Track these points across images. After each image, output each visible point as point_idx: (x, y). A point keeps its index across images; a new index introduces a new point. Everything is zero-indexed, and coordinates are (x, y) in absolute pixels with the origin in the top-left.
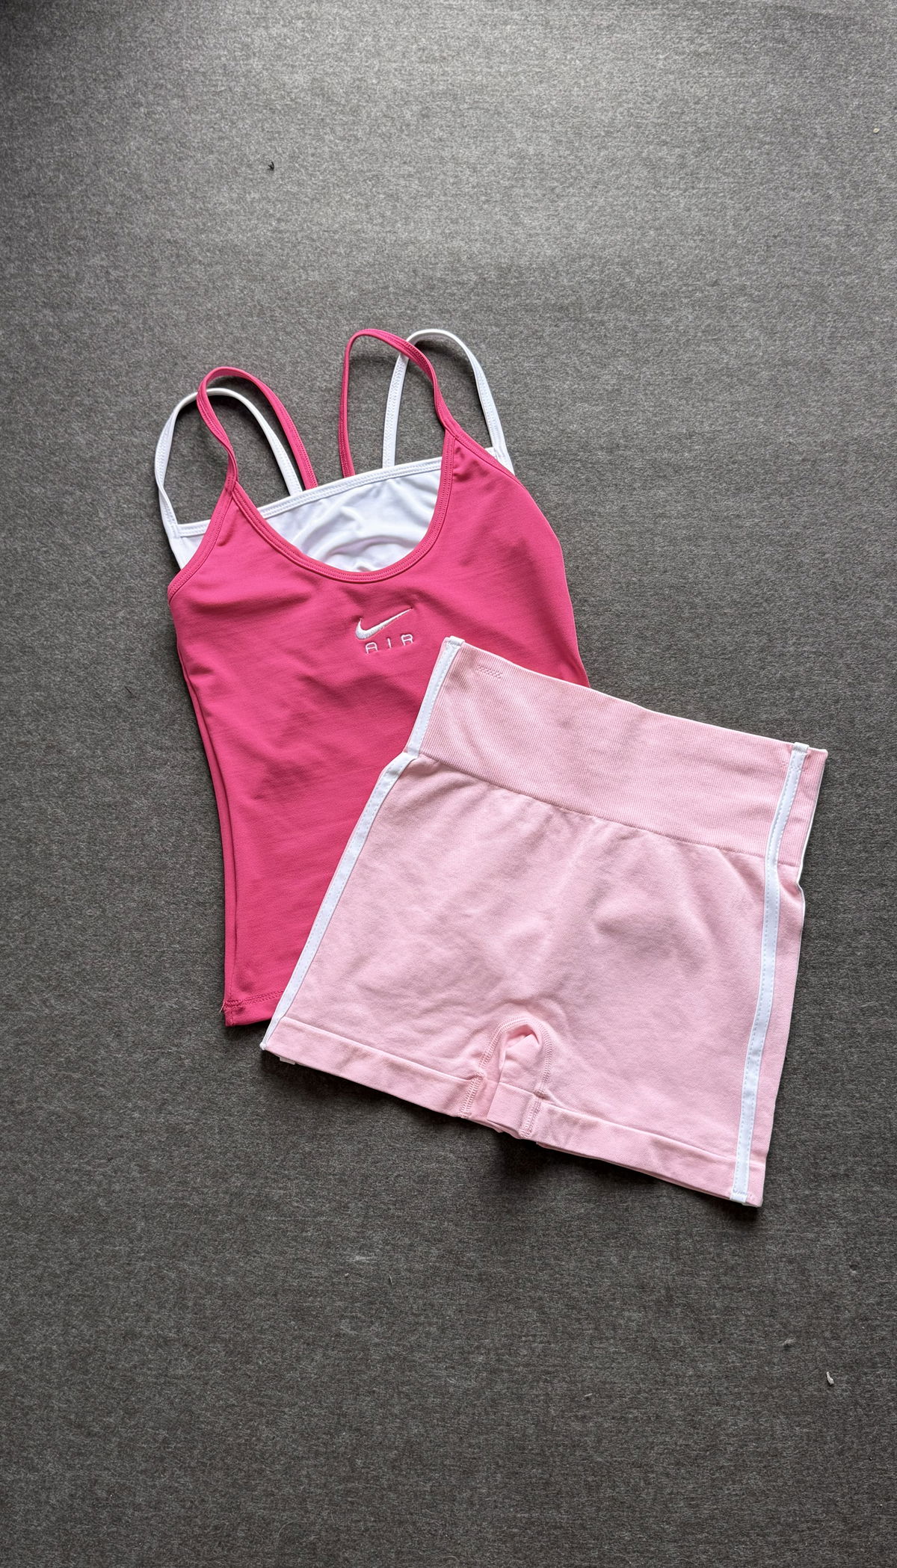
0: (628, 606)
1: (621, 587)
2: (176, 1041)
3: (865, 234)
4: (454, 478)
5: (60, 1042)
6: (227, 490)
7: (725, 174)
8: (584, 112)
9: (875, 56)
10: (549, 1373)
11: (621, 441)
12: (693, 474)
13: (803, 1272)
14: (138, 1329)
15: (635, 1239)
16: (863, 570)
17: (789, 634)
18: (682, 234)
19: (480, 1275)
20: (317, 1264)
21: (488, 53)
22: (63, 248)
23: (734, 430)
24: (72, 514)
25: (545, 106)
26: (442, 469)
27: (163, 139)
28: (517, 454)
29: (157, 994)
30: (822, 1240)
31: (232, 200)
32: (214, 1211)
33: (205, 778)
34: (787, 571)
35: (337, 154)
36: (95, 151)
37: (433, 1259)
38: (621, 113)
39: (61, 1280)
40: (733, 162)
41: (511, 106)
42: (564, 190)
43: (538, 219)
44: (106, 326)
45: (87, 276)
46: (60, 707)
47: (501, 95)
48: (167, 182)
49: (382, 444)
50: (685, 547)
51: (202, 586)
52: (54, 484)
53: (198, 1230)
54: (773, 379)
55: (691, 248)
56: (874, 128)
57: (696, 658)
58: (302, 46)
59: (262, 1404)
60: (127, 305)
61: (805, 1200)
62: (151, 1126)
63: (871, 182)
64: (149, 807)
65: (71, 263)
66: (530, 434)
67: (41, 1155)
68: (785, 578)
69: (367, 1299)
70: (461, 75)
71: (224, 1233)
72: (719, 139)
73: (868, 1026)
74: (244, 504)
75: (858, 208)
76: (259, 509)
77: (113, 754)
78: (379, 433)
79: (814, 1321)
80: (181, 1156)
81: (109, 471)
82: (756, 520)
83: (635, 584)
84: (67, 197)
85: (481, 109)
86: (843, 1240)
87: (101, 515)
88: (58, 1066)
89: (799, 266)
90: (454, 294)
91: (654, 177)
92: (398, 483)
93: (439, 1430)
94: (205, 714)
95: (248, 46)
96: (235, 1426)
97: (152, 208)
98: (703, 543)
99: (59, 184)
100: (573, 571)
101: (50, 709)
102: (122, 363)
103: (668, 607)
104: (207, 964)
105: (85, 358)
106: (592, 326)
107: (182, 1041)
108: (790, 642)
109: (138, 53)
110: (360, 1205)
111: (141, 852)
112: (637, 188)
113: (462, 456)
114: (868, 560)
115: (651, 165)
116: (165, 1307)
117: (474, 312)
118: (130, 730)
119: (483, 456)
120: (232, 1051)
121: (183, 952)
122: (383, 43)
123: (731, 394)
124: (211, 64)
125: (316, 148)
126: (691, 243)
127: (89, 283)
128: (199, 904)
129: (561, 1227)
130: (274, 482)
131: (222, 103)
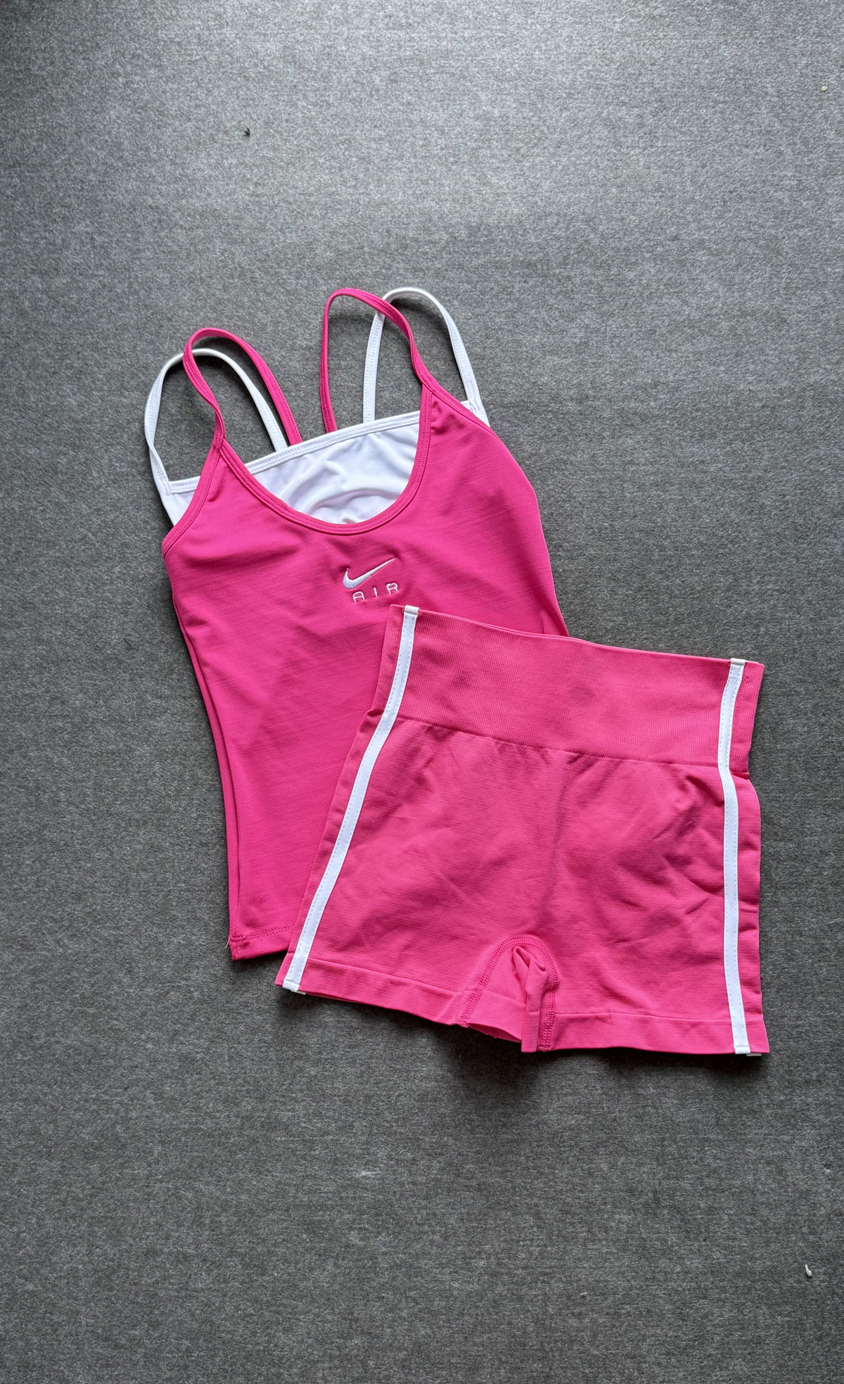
0: (601, 550)
1: (594, 533)
2: (184, 976)
3: (816, 188)
4: (432, 431)
5: (74, 980)
6: (215, 447)
7: (682, 133)
8: (545, 75)
9: (822, 16)
10: (547, 1274)
11: (590, 392)
12: (659, 422)
13: (780, 1172)
14: (158, 1247)
15: (623, 1146)
16: (822, 510)
17: (753, 573)
18: (643, 191)
19: (479, 1185)
20: (326, 1180)
21: (453, 19)
22: (49, 216)
23: (696, 379)
24: (67, 473)
25: (508, 70)
26: (420, 423)
27: (142, 108)
28: (491, 406)
29: (166, 931)
30: (797, 1142)
31: (210, 165)
32: (227, 1135)
33: (204, 725)
34: (750, 513)
35: (310, 119)
36: (77, 121)
37: (435, 1172)
38: (581, 75)
39: (84, 1204)
40: (689, 121)
41: (476, 69)
42: (529, 151)
43: (504, 178)
44: (93, 290)
45: (73, 243)
46: (62, 660)
47: (466, 60)
48: (147, 149)
49: (362, 399)
50: (653, 493)
51: (195, 541)
52: (49, 445)
53: (212, 1152)
54: (732, 329)
55: (652, 204)
56: (821, 86)
57: (666, 598)
58: (273, 14)
59: (278, 1313)
60: (112, 270)
61: (781, 1105)
62: (164, 1056)
63: (820, 138)
64: (152, 753)
65: (56, 230)
66: (503, 387)
67: (60, 1087)
68: (748, 520)
69: (373, 1211)
70: (427, 41)
71: (237, 1154)
72: (675, 99)
73: (835, 941)
74: (232, 460)
75: (808, 163)
76: (246, 465)
77: (115, 703)
78: (359, 389)
79: (792, 1218)
80: (193, 1083)
81: (101, 431)
82: (720, 465)
83: (606, 528)
84: (50, 165)
85: (446, 73)
86: (817, 1142)
87: (95, 474)
88: (73, 1002)
89: (754, 220)
90: (427, 253)
91: (614, 136)
92: (379, 437)
93: (445, 1331)
94: (202, 663)
95: (220, 15)
96: (254, 1334)
97: (134, 175)
98: (670, 488)
99: (44, 155)
100: (548, 518)
101: (53, 662)
102: (109, 326)
103: (638, 550)
104: (212, 902)
105: (74, 322)
106: (560, 281)
107: (191, 975)
108: (755, 581)
109: (115, 25)
110: (364, 1123)
111: (145, 796)
112: (598, 147)
113: (440, 410)
114: (826, 501)
115: (611, 125)
116: (183, 1226)
117: (446, 270)
118: (131, 680)
119: (459, 409)
120: (238, 983)
121: (188, 890)
122: (351, 11)
123: (693, 345)
124: (185, 34)
125: (289, 114)
126: (652, 200)
127: (75, 250)
128: (202, 844)
129: (553, 1138)
130: (259, 438)
131: (197, 72)
